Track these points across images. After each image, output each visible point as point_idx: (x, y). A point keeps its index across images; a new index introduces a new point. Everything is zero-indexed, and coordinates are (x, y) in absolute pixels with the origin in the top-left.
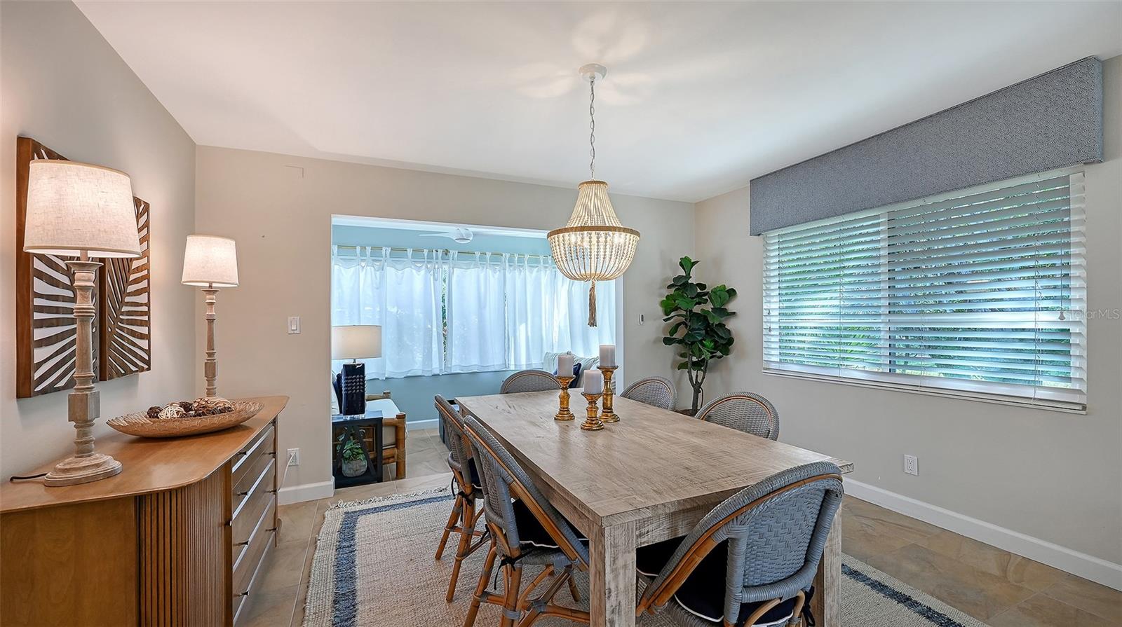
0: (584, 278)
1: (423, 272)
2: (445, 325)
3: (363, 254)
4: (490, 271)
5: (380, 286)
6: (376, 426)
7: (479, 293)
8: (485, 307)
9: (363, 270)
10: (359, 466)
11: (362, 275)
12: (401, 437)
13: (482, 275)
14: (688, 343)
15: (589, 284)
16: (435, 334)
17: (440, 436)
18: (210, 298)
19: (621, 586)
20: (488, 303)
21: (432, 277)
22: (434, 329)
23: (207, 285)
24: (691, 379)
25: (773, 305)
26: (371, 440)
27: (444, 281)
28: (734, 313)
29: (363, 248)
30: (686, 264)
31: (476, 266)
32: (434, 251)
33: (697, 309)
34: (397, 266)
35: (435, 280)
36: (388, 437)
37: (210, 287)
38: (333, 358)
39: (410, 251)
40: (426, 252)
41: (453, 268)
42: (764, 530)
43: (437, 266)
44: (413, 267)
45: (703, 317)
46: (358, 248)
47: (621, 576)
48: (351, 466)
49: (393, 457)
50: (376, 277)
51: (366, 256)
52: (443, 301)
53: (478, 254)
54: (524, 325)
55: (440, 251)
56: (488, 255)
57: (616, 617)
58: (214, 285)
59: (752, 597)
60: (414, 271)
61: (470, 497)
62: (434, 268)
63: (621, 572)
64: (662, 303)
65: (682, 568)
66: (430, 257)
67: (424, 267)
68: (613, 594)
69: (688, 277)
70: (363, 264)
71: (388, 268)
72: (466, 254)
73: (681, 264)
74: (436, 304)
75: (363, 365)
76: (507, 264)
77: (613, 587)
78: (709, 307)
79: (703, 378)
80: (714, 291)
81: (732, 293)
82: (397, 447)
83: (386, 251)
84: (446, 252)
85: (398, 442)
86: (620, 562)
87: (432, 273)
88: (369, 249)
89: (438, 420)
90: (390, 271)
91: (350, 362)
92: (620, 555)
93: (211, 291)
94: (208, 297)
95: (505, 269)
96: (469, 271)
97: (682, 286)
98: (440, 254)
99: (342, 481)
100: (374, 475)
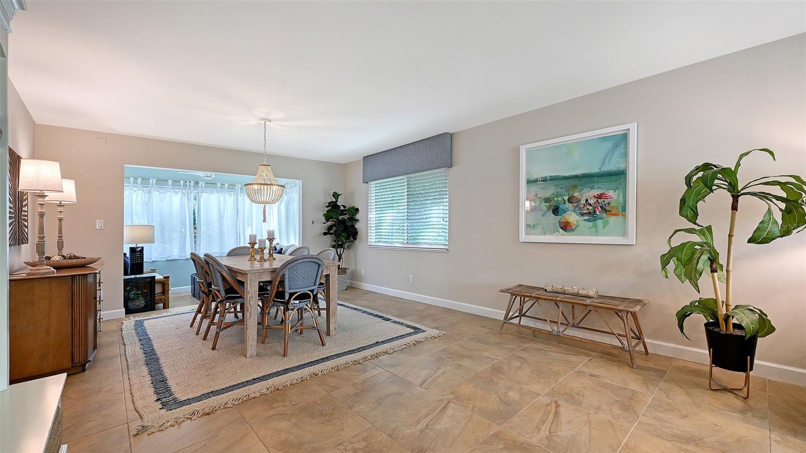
0: (261, 203)
1: (179, 195)
2: (195, 228)
3: (135, 182)
4: (228, 196)
5: (148, 203)
6: (150, 282)
7: (220, 208)
8: (223, 217)
9: (135, 193)
10: (141, 302)
11: (134, 196)
12: (166, 289)
13: (222, 198)
14: (337, 235)
15: (263, 206)
16: (188, 235)
17: (192, 295)
18: (59, 209)
19: (253, 291)
20: (226, 215)
21: (186, 198)
22: (188, 232)
23: (59, 202)
24: (337, 252)
25: (372, 215)
26: (146, 291)
27: (195, 199)
28: (358, 220)
29: (136, 179)
30: (336, 195)
31: (218, 192)
32: (188, 182)
33: (340, 218)
34: (161, 191)
35: (189, 200)
36: (158, 289)
37: (61, 203)
38: (124, 243)
39: (170, 182)
40: (182, 182)
41: (201, 193)
42: (295, 273)
43: (189, 192)
44: (172, 191)
45: (343, 222)
46: (132, 179)
47: (253, 289)
48: (134, 303)
49: (161, 300)
50: (145, 197)
51: (138, 184)
52: (194, 214)
53: (219, 185)
54: (250, 228)
55: (192, 182)
56: (226, 185)
57: (251, 300)
58: (62, 202)
59: (292, 291)
60: (173, 194)
61: (208, 294)
62: (188, 192)
63: (253, 287)
64: (325, 215)
65: (272, 290)
66: (185, 186)
67: (180, 192)
68: (250, 294)
69: (337, 201)
70: (135, 189)
71: (154, 192)
72: (211, 184)
73: (333, 195)
74: (189, 217)
75: (143, 248)
76: (239, 192)
77: (250, 291)
78: (346, 217)
79: (343, 252)
80: (349, 209)
81: (357, 210)
82: (164, 295)
83: (153, 181)
84: (197, 183)
85: (165, 291)
86: (253, 284)
87: (186, 195)
88: (139, 180)
89: (190, 286)
90: (156, 195)
91: (134, 246)
92: (253, 282)
93: (60, 205)
94: (59, 208)
95: (237, 194)
96: (213, 195)
97: (333, 206)
98: (192, 184)
99: (129, 311)
100: (150, 306)
